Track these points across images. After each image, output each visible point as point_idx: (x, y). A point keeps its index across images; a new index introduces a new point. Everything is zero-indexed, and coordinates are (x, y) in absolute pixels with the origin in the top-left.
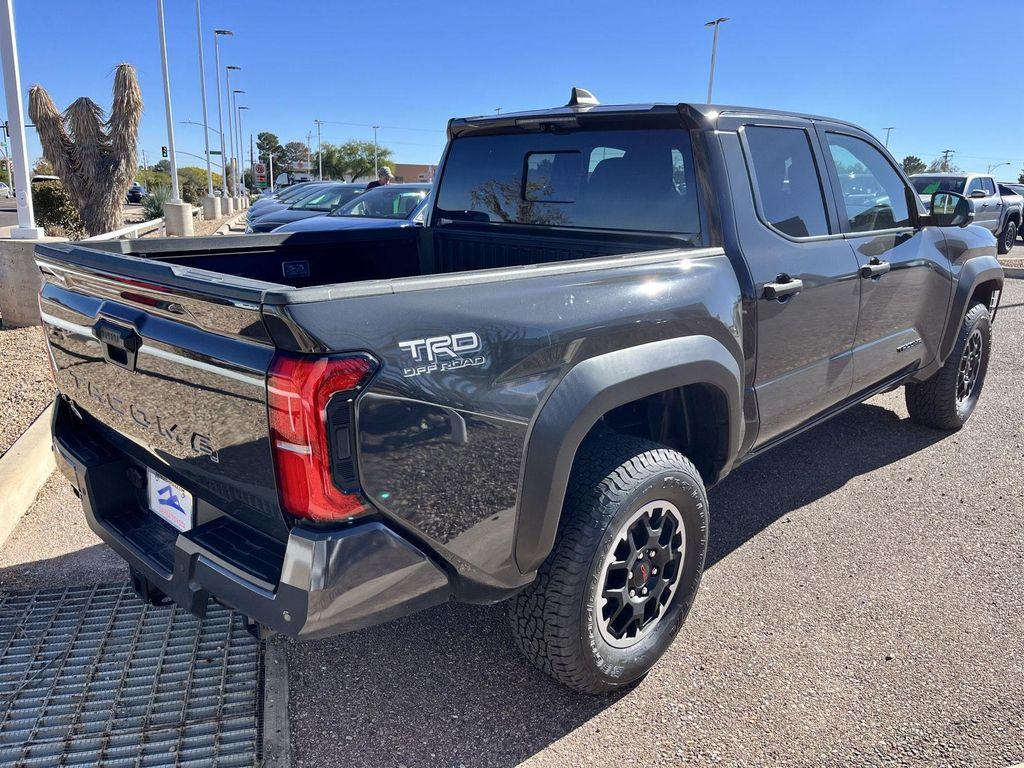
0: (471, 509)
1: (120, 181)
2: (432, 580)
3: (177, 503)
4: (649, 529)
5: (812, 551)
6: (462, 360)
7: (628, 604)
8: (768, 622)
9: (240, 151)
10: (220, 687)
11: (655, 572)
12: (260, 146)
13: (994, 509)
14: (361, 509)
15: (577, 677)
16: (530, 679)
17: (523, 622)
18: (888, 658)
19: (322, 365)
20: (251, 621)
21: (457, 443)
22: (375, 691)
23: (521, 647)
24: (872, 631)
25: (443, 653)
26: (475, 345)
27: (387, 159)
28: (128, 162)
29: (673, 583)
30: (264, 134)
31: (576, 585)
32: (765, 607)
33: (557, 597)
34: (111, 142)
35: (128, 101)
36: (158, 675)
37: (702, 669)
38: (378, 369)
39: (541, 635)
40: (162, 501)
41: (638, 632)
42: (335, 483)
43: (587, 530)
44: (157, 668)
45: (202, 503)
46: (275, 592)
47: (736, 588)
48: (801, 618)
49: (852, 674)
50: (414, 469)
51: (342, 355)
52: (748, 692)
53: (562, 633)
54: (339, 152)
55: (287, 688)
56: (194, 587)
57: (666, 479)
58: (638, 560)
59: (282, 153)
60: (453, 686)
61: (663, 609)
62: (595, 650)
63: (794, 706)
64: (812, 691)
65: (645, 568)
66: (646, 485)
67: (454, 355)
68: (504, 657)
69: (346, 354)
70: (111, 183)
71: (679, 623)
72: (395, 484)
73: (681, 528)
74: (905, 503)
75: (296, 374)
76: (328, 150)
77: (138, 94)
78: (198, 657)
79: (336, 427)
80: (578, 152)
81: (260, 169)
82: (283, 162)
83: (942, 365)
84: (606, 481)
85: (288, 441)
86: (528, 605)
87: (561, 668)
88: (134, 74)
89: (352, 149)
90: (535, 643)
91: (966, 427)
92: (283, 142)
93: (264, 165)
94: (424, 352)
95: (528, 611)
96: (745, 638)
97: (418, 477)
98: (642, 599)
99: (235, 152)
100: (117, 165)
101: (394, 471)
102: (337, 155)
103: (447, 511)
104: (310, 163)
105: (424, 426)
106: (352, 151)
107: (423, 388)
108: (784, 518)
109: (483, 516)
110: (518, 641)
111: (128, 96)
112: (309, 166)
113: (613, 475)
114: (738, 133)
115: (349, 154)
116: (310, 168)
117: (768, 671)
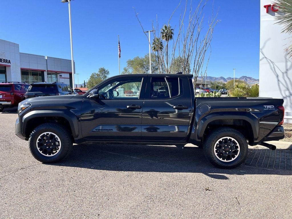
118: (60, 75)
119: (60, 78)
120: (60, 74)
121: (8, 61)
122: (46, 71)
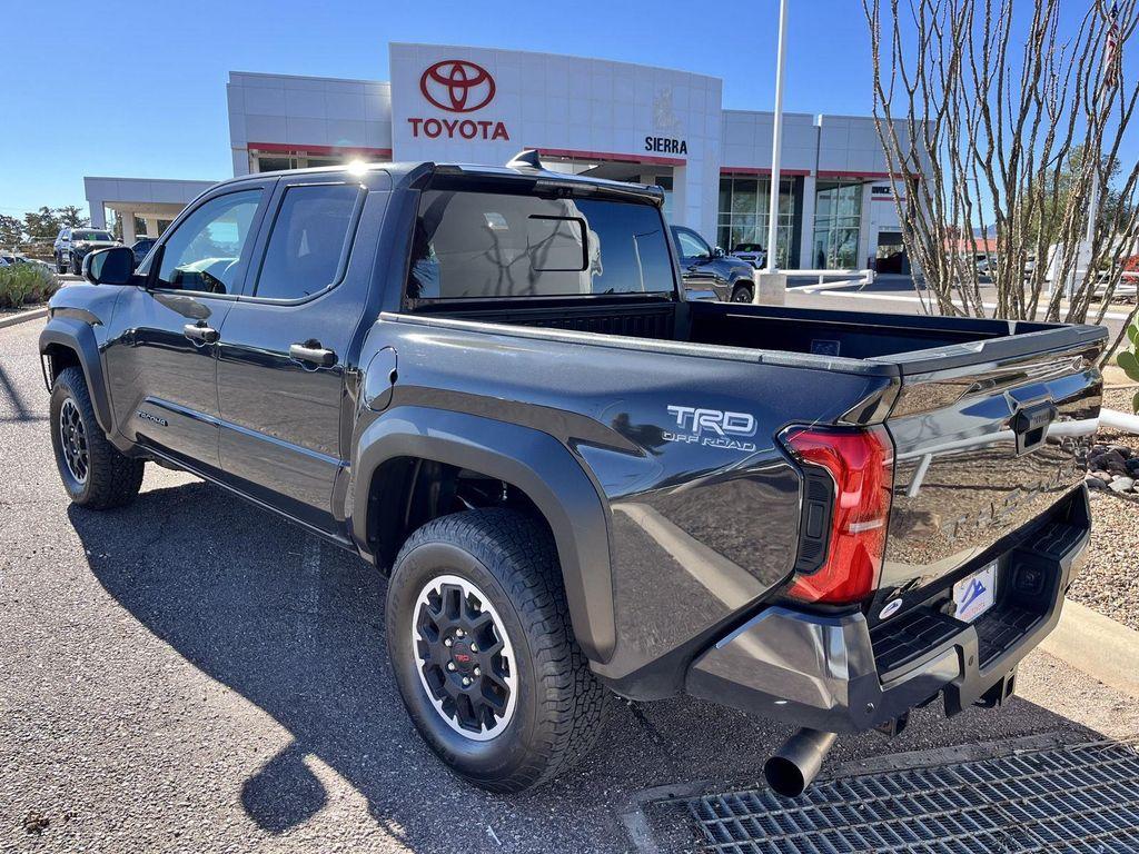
118: (876, 190)
119: (873, 199)
120: (875, 185)
121: (679, 147)
122: (813, 173)
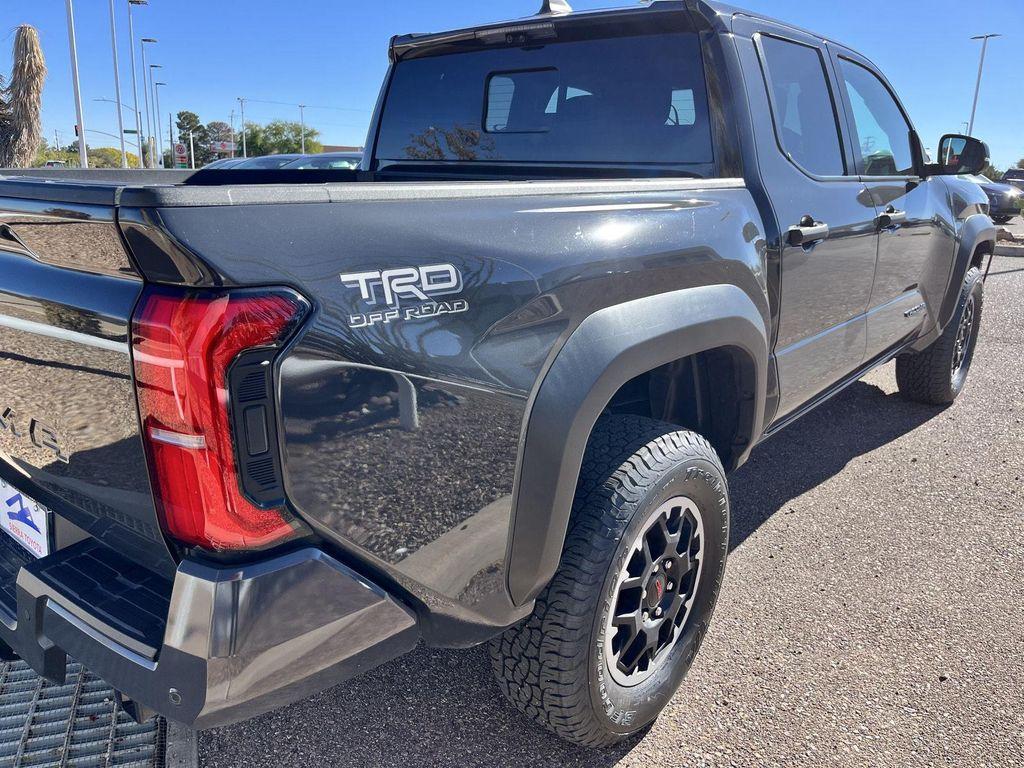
0: (434, 515)
1: (22, 153)
2: (395, 620)
3: (29, 518)
4: (666, 533)
5: (826, 547)
6: (435, 304)
7: (641, 631)
8: (792, 638)
9: (158, 131)
10: (107, 755)
11: (670, 587)
12: (180, 126)
13: (1013, 492)
14: (287, 530)
15: (581, 732)
16: (513, 727)
17: (510, 663)
18: (943, 679)
19: (220, 306)
20: (125, 698)
21: (406, 428)
22: (313, 755)
23: (506, 692)
24: (916, 644)
25: (399, 694)
26: (453, 283)
27: (315, 139)
28: (30, 131)
29: (688, 598)
30: (184, 114)
31: (584, 614)
32: (785, 618)
33: (558, 632)
34: (11, 110)
35: (30, 66)
36: (25, 740)
37: (725, 704)
38: (308, 314)
39: (535, 680)
40: (12, 515)
41: (651, 664)
42: (245, 491)
43: (597, 540)
44: (24, 730)
45: (60, 520)
46: (155, 659)
47: (747, 595)
48: (830, 631)
49: (905, 701)
50: (354, 464)
51: (251, 290)
52: (787, 733)
53: (564, 677)
54: (264, 132)
55: (195, 755)
56: (45, 643)
57: (689, 470)
58: (654, 574)
59: (204, 135)
60: (415, 741)
61: (677, 631)
62: (605, 695)
63: (847, 749)
64: (864, 728)
65: (660, 581)
66: (667, 479)
67: (423, 297)
68: (477, 696)
69: (257, 290)
70: (11, 155)
71: (695, 648)
72: (331, 483)
73: (700, 531)
74: (916, 487)
75: (176, 322)
76: (252, 130)
77: (40, 58)
78: (79, 714)
79: (245, 405)
80: (555, 68)
81: (180, 150)
82: (205, 143)
83: (941, 332)
84: (616, 474)
85: (169, 429)
86: (517, 641)
87: (561, 721)
88: (35, 35)
89: (277, 129)
90: (527, 690)
91: (958, 401)
92: (204, 122)
93: (185, 146)
94: (379, 291)
95: (517, 649)
96: (770, 660)
97: (360, 475)
98: (657, 622)
99: (152, 132)
100: (18, 136)
101: (329, 467)
102: (262, 135)
103: (402, 520)
104: (233, 144)
105: (365, 410)
106: (277, 131)
107: (373, 347)
108: (785, 508)
109: (449, 524)
110: (503, 687)
111: (30, 60)
112: (232, 147)
113: (626, 466)
114: (754, 42)
115: (275, 135)
116: (233, 149)
117: (806, 704)
